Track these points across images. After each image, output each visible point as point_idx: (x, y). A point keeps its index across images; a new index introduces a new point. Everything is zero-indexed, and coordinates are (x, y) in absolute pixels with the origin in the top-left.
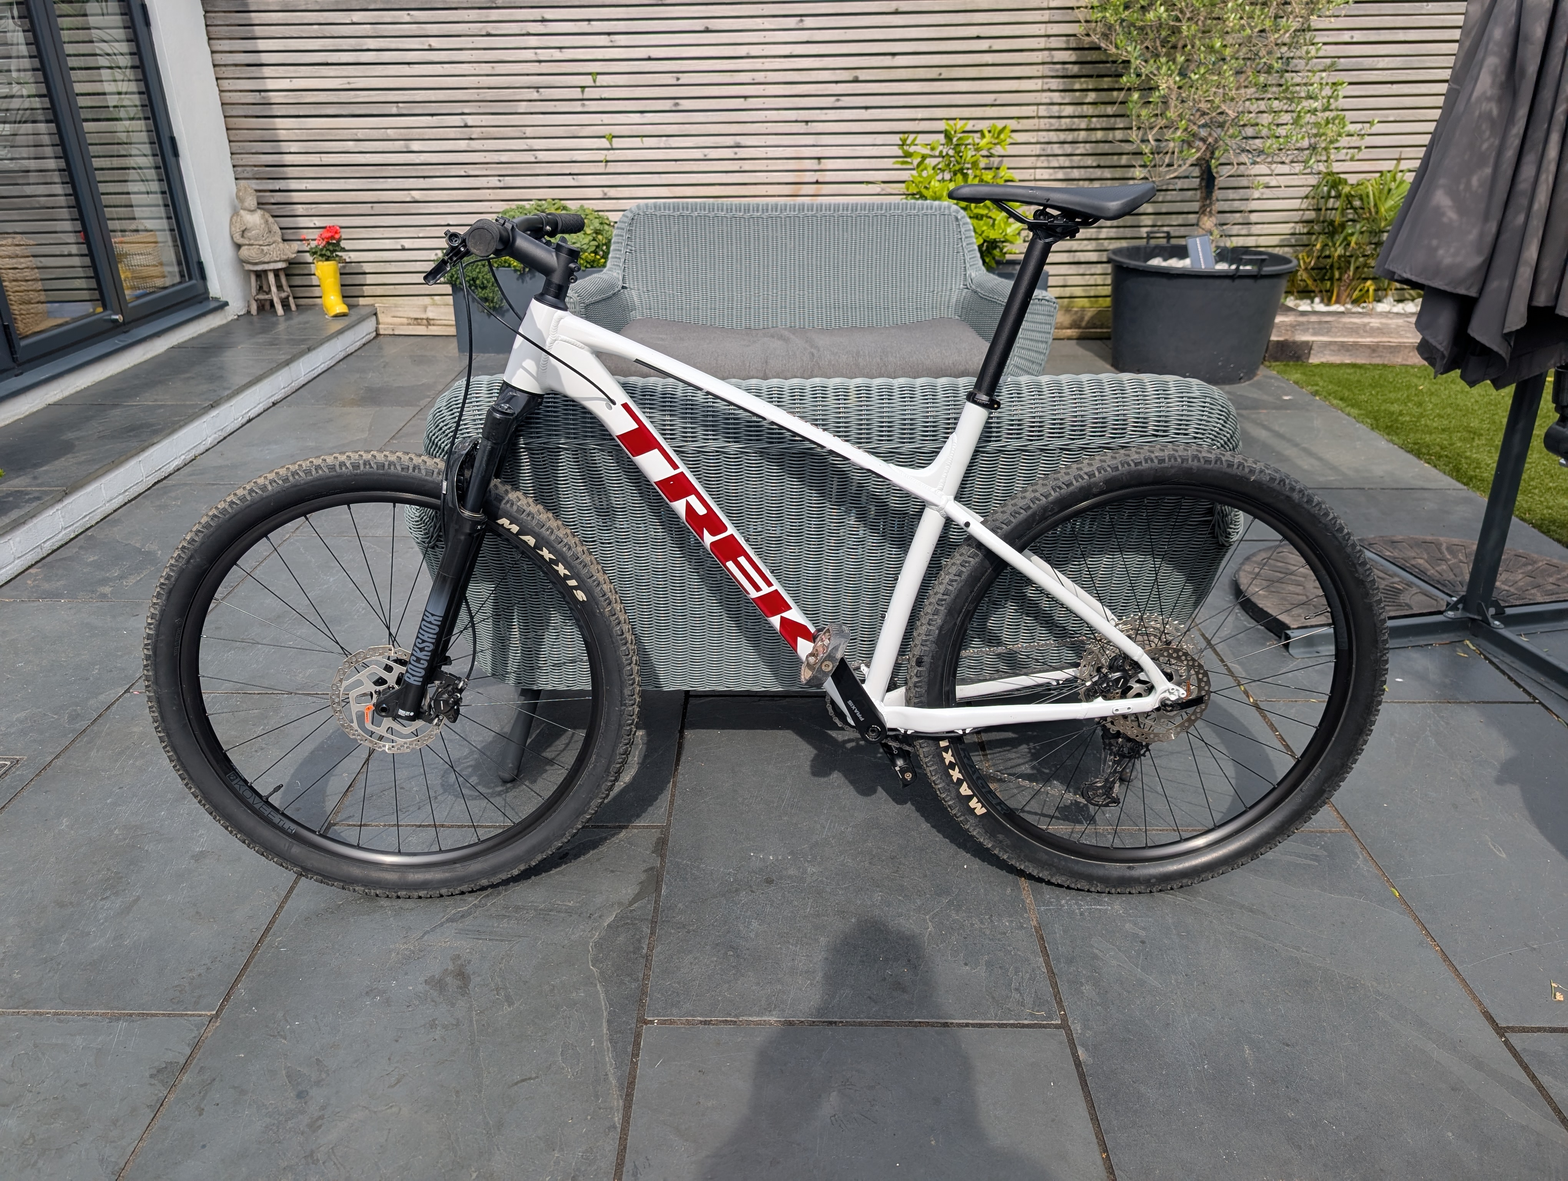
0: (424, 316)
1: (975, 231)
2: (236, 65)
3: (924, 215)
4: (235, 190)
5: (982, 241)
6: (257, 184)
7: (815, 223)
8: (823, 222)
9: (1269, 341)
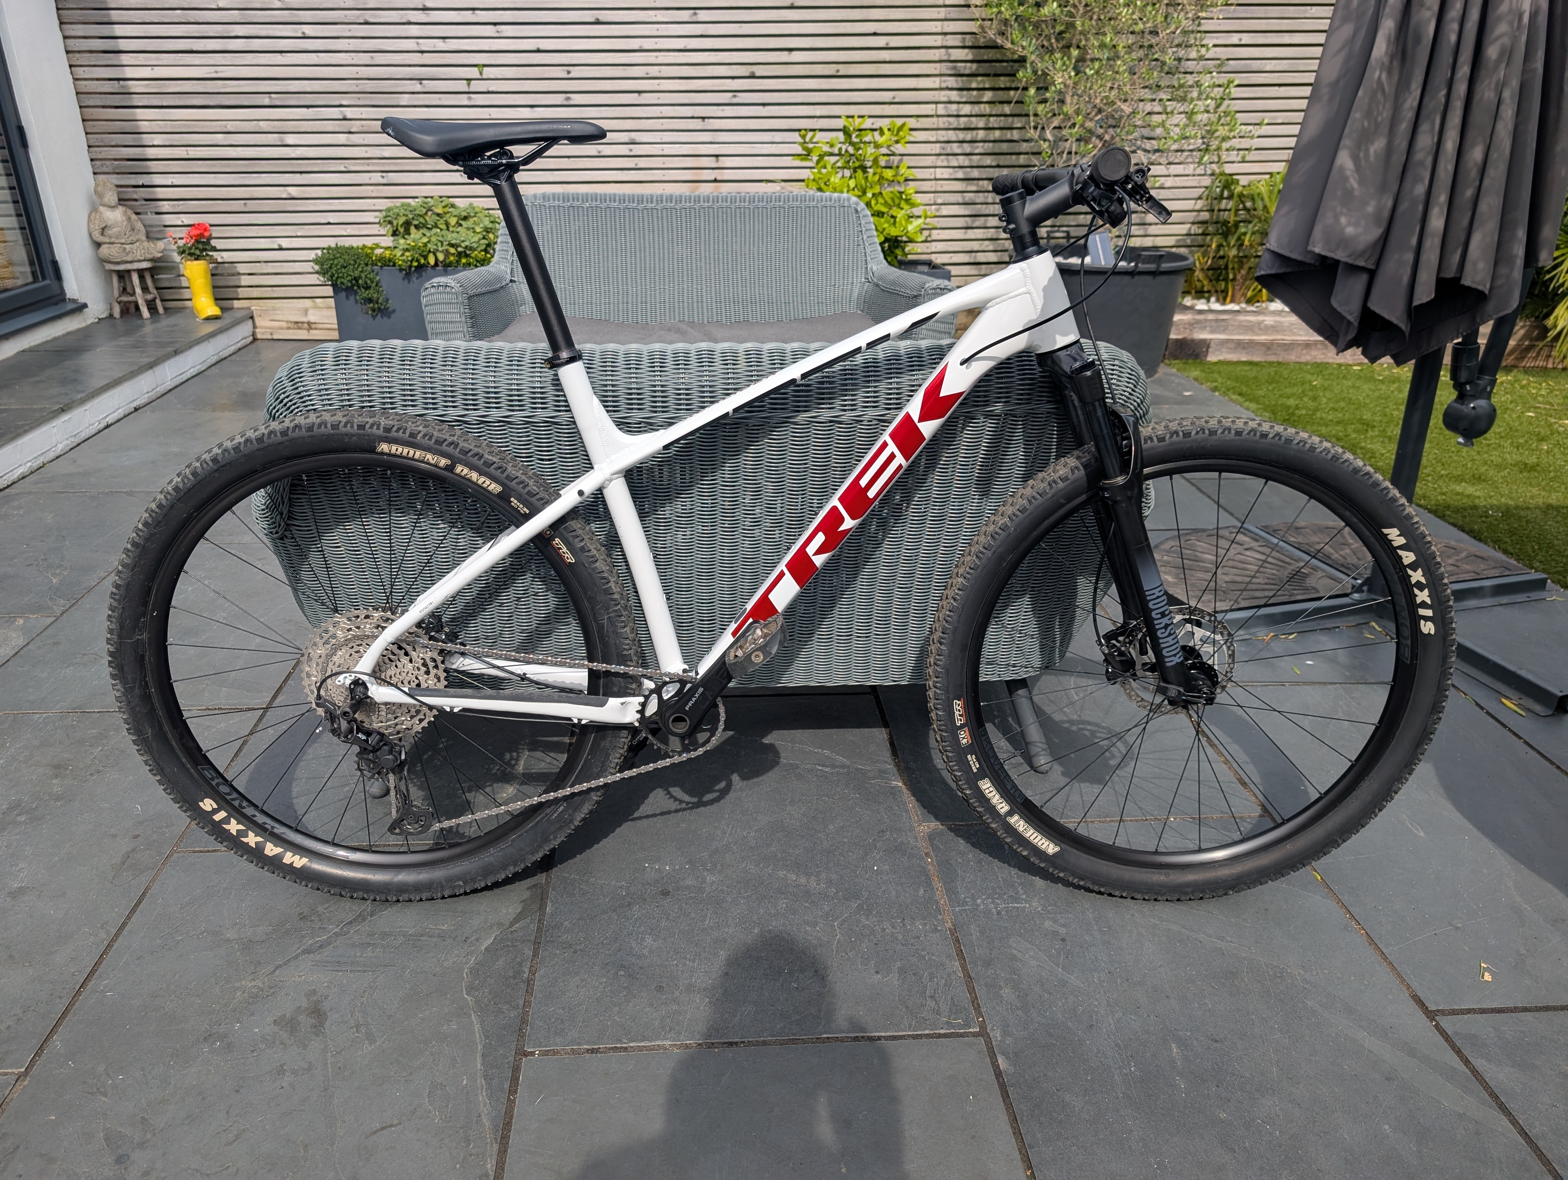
0: (305, 320)
1: (877, 230)
2: (91, 52)
3: (823, 207)
4: (92, 184)
5: (883, 239)
6: (118, 179)
7: (711, 215)
8: (720, 214)
9: (1168, 339)
